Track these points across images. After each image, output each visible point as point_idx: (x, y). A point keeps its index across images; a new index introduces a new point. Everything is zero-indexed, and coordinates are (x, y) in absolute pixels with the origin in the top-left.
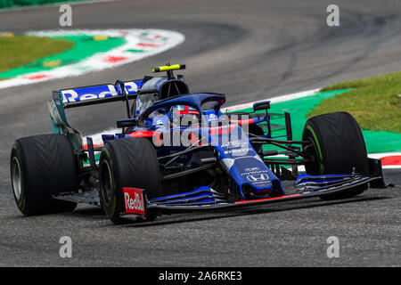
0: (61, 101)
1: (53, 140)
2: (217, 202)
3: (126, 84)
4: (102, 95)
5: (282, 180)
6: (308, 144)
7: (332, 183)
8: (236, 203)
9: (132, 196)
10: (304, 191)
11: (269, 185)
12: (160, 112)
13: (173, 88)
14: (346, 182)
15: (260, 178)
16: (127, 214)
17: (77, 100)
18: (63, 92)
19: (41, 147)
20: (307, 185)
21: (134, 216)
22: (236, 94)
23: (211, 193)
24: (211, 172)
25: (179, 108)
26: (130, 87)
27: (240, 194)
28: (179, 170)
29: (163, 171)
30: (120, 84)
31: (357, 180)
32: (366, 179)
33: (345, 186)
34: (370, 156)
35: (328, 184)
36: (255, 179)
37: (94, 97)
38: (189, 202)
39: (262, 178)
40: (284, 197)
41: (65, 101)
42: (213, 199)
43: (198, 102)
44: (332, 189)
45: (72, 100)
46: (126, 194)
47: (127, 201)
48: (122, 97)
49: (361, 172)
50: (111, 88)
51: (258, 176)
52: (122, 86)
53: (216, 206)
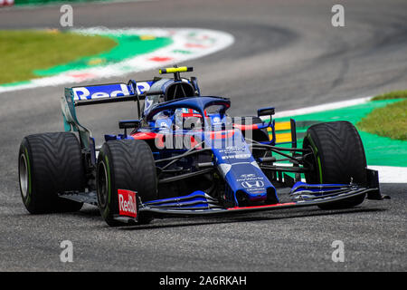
0: (72, 98)
1: (61, 139)
2: (211, 208)
3: (138, 84)
4: (114, 94)
5: (278, 187)
6: (308, 152)
7: (328, 192)
8: (229, 209)
9: (126, 199)
10: (299, 199)
11: (263, 192)
12: (166, 114)
13: (179, 90)
14: (342, 192)
15: (255, 184)
16: (120, 216)
17: (89, 98)
18: (75, 90)
19: (49, 145)
20: (303, 193)
21: (126, 219)
22: (284, 100)
23: (205, 198)
24: (209, 176)
25: (184, 110)
26: (142, 87)
27: (234, 200)
28: (179, 173)
29: (160, 174)
30: (132, 84)
31: (354, 191)
32: (363, 190)
33: (341, 196)
34: (369, 167)
35: (324, 194)
36: (250, 186)
37: (105, 96)
38: (182, 206)
39: (258, 185)
40: (278, 205)
41: (76, 98)
42: (207, 204)
43: (201, 106)
44: (328, 199)
45: (83, 97)
46: (120, 196)
47: (121, 203)
48: (133, 98)
49: (359, 182)
50: (124, 87)
51: (253, 183)
52: (135, 86)
53: (209, 212)
